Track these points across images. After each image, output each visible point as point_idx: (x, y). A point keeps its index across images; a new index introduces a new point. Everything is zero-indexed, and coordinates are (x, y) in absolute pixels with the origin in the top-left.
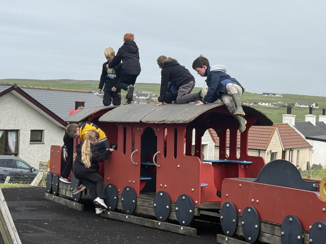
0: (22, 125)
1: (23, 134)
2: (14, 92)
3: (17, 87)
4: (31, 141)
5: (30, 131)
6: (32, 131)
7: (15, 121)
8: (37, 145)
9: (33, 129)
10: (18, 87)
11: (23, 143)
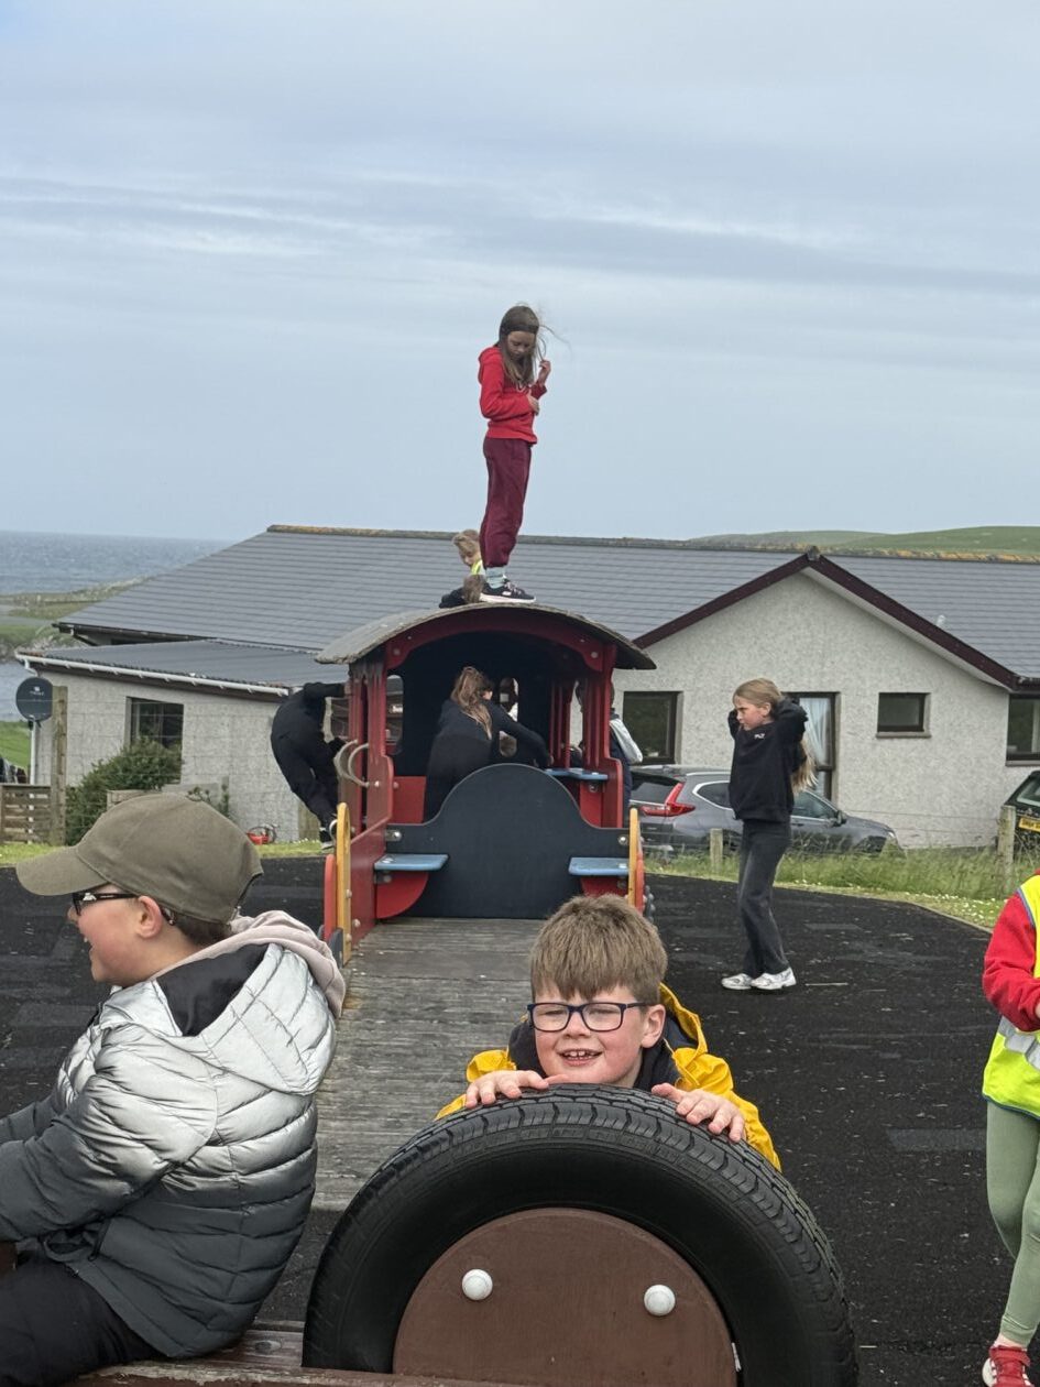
0: (847, 676)
1: (852, 707)
2: (809, 571)
3: (818, 556)
4: (880, 728)
5: (877, 697)
6: (882, 696)
7: (823, 665)
8: (904, 740)
9: (887, 690)
10: (822, 557)
11: (850, 733)
